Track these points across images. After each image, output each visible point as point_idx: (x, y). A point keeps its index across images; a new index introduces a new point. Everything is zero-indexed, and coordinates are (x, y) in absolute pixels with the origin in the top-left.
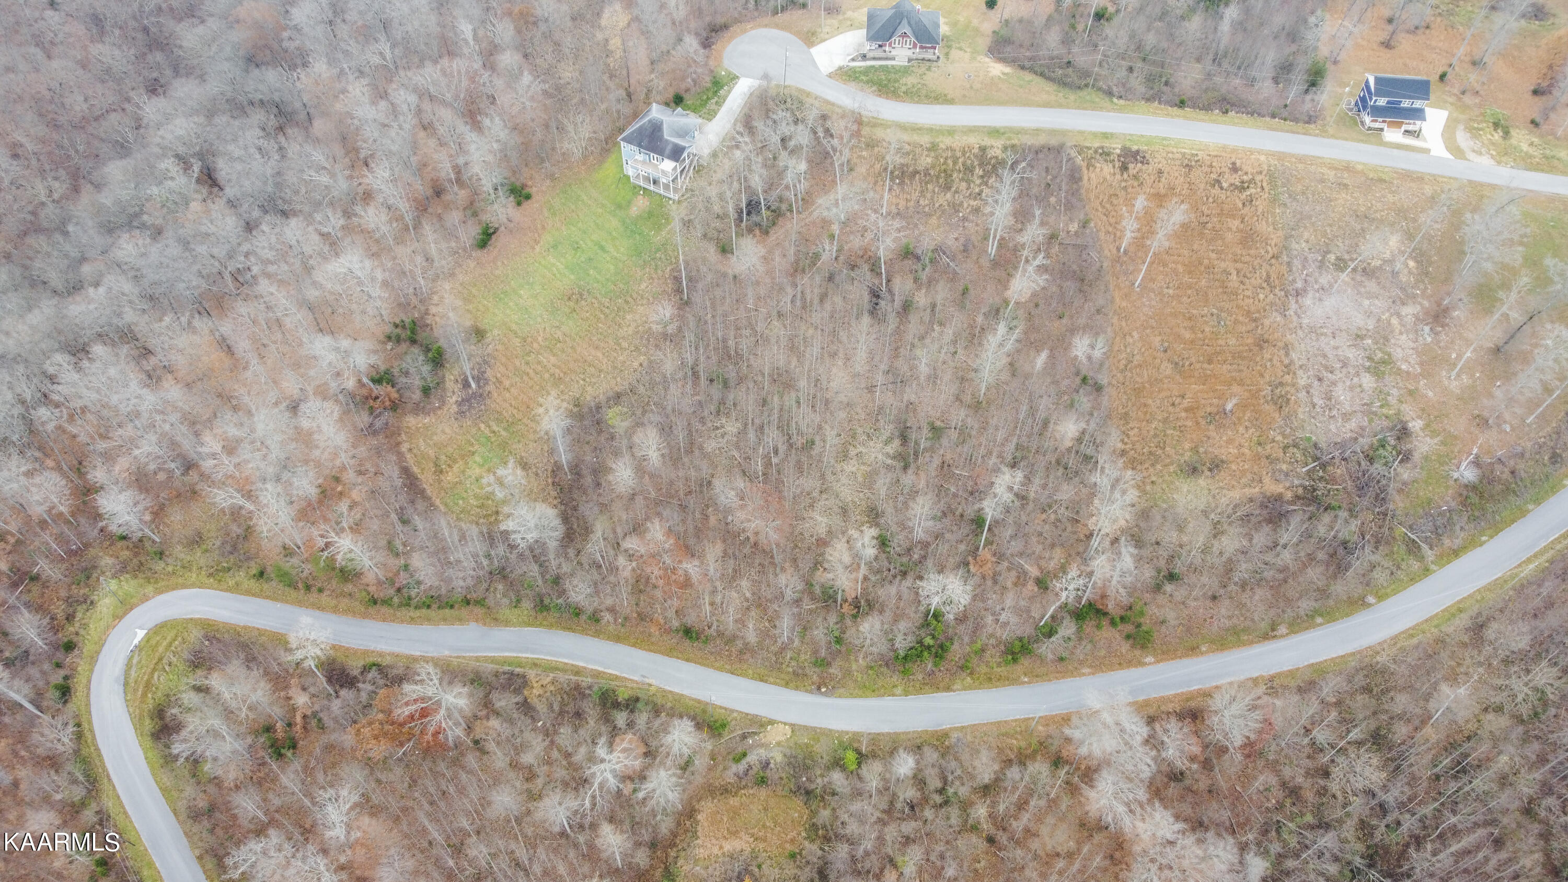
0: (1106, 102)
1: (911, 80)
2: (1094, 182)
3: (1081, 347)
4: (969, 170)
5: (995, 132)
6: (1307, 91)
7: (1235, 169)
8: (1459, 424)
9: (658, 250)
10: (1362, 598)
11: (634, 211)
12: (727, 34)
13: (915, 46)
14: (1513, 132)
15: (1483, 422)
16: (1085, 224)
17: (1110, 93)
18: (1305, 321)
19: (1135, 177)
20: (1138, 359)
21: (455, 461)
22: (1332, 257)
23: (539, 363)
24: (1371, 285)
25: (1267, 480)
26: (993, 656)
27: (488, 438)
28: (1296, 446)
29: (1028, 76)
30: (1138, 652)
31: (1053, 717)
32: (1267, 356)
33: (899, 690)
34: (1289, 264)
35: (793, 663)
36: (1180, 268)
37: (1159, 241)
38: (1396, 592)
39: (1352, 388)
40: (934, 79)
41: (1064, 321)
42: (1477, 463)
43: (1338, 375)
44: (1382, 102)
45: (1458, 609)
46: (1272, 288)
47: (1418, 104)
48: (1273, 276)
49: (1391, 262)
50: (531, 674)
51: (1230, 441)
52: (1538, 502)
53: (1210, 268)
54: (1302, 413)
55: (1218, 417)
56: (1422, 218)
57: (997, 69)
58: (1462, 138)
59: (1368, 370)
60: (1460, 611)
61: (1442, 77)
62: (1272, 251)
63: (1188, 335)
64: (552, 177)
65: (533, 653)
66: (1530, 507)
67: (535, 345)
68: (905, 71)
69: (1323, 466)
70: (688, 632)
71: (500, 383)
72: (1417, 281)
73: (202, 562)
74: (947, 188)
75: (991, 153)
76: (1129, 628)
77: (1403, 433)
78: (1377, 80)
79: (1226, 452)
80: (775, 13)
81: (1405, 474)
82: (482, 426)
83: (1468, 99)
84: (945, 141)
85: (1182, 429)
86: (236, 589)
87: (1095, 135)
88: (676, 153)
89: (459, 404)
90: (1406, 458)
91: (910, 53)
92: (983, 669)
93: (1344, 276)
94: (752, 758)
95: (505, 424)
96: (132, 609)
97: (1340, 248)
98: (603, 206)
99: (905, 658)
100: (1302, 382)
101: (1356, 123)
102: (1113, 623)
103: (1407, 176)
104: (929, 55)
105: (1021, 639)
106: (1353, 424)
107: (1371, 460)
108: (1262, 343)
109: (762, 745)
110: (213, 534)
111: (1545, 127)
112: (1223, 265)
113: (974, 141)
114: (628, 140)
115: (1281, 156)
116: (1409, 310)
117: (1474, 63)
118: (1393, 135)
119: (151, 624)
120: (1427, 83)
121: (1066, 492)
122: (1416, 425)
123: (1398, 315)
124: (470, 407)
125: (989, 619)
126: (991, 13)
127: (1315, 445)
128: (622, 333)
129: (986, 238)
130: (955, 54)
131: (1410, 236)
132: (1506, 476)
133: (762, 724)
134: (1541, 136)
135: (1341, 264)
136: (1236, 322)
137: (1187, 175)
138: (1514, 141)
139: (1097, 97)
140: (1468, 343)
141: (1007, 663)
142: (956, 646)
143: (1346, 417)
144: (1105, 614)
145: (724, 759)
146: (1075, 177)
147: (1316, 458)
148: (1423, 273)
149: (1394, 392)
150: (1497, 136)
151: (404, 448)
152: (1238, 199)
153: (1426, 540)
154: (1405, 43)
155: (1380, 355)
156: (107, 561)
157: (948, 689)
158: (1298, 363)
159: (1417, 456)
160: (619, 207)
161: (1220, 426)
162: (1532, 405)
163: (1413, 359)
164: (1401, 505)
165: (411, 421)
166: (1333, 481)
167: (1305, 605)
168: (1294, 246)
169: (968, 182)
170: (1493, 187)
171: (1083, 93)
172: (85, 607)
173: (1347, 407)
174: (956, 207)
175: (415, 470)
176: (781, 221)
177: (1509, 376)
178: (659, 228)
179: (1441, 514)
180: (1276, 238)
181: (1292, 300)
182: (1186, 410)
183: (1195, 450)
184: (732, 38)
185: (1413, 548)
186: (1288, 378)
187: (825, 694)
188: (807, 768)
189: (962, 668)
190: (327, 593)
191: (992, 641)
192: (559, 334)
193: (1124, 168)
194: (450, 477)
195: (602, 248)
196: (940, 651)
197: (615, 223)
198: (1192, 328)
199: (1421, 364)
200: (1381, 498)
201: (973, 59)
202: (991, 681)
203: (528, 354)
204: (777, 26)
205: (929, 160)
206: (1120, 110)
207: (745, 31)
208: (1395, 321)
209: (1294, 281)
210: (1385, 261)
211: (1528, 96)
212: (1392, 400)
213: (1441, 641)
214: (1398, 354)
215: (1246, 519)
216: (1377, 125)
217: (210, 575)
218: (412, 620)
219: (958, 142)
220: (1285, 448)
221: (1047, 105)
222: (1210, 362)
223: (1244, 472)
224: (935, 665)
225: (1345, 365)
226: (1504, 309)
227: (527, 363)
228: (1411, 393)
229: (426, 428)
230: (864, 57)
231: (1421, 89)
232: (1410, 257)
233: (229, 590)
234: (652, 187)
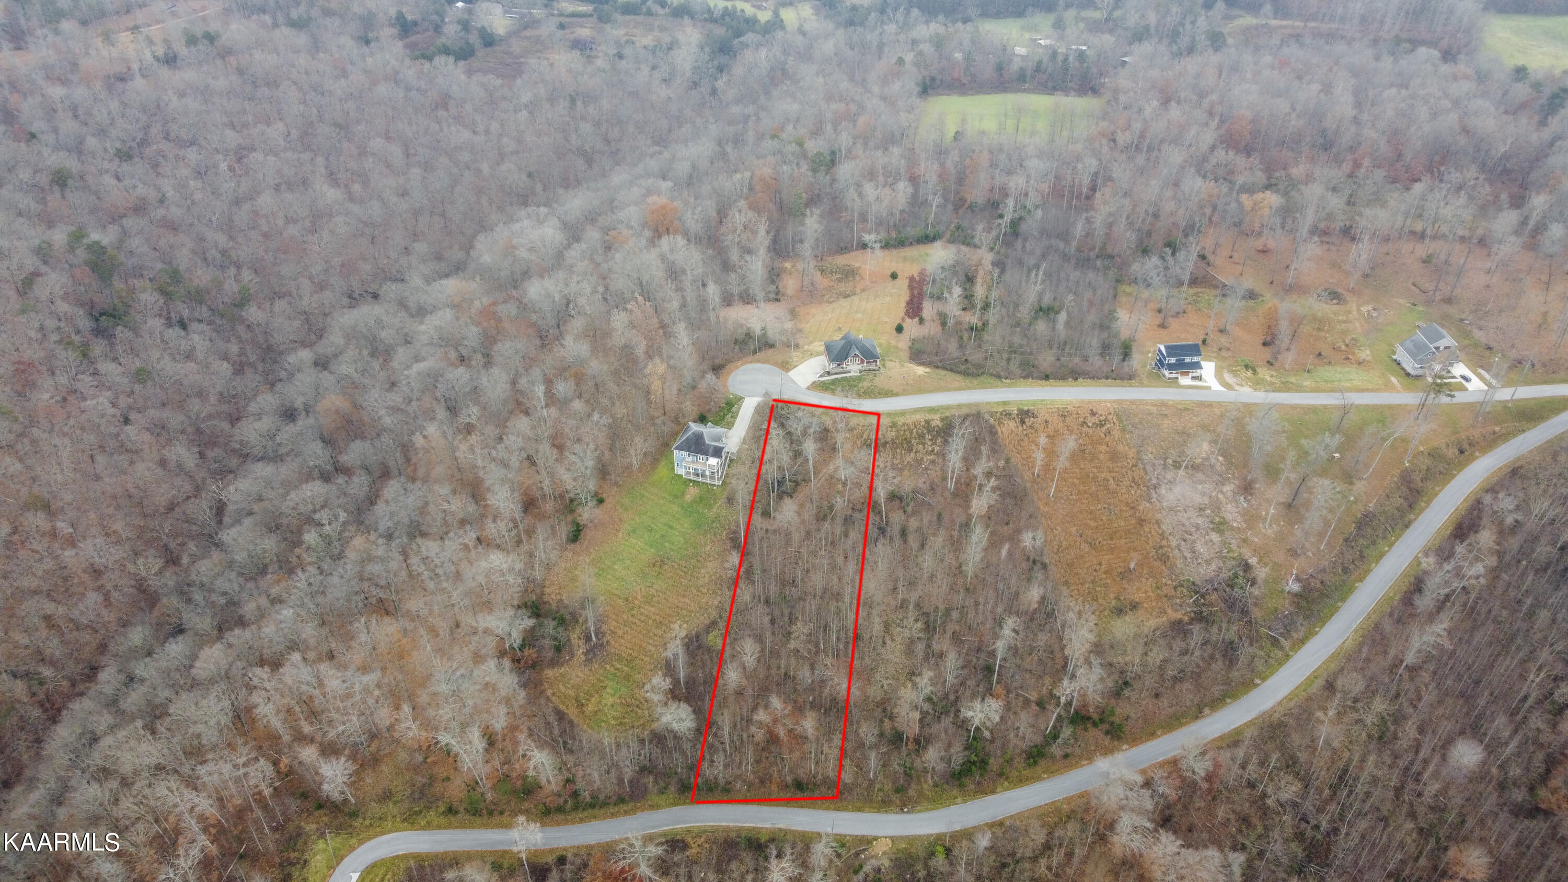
0: (998, 383)
1: (865, 384)
2: (1006, 433)
3: (1027, 539)
4: (921, 436)
5: (932, 410)
6: (1124, 360)
7: (1093, 414)
8: (1280, 557)
9: (713, 522)
10: (1252, 681)
11: (688, 498)
12: (725, 371)
13: (862, 362)
14: (1259, 370)
15: (1293, 553)
16: (1007, 461)
17: (999, 377)
18: (1165, 504)
19: (1031, 427)
20: (1064, 544)
21: (592, 696)
22: (1170, 461)
23: (642, 614)
24: (1200, 476)
25: (1169, 611)
26: (1019, 762)
27: (614, 675)
28: (1181, 586)
29: (943, 372)
30: (1116, 743)
31: (1072, 797)
32: (1147, 530)
33: (959, 800)
34: (1144, 469)
35: (880, 794)
36: (1076, 481)
37: (1062, 463)
38: (1272, 674)
39: (1206, 543)
40: (881, 381)
41: (1011, 525)
42: (1298, 579)
43: (1195, 536)
44: (1173, 360)
45: (1315, 676)
46: (1138, 486)
47: (1195, 359)
48: (1137, 478)
49: (1207, 459)
50: (689, 840)
51: (1138, 589)
52: (1343, 599)
53: (1095, 478)
54: (1179, 563)
55: (1126, 575)
56: (1219, 429)
57: (921, 370)
58: (1228, 377)
59: (1213, 529)
60: (1316, 677)
61: (1204, 342)
62: (1131, 462)
63: (1093, 524)
64: (616, 484)
65: (685, 823)
66: (1340, 604)
67: (637, 602)
68: (859, 379)
69: (1203, 596)
70: (799, 785)
71: (615, 633)
72: (1227, 469)
73: (395, 811)
74: (910, 450)
75: (933, 424)
76: (1106, 727)
77: (1247, 567)
78: (1166, 347)
79: (1138, 597)
80: (755, 352)
81: (1256, 591)
82: (608, 667)
83: (1224, 354)
84: (901, 421)
85: (1106, 586)
86: (429, 826)
87: (998, 403)
88: (717, 452)
89: (585, 654)
90: (1253, 582)
91: (860, 367)
92: (1014, 773)
93: (1181, 472)
94: (867, 868)
95: (625, 662)
96: (342, 859)
97: (1173, 454)
98: (663, 498)
99: (959, 774)
100: (1174, 544)
101: (1159, 376)
102: (1095, 724)
103: (1201, 404)
104: (873, 367)
105: (1036, 746)
106: (1213, 566)
107: (1232, 587)
108: (1141, 522)
109: (873, 857)
110: (399, 788)
111: (1277, 365)
112: (1103, 475)
113: (920, 417)
114: (679, 448)
115: (1120, 402)
116: (1228, 488)
117: (1221, 331)
118: (1185, 381)
119: (362, 867)
120: (1197, 345)
121: (1043, 638)
122: (1253, 561)
123: (1222, 493)
124: (595, 655)
125: (1012, 735)
126: (901, 335)
127: (1194, 583)
128: (700, 583)
129: (944, 479)
130: (889, 364)
131: (1215, 442)
132: (1318, 585)
133: (867, 841)
134: (1276, 370)
135: (1177, 465)
136: (1121, 510)
137: (1064, 421)
138: (1260, 376)
139: (992, 380)
140: (1269, 501)
141: (1029, 766)
142: (992, 761)
143: (1208, 562)
144: (1089, 718)
145: (846, 873)
146: (993, 432)
147: (1196, 593)
148: (1230, 464)
149: (1233, 541)
150: (1249, 373)
151: (549, 692)
152: (1101, 432)
153: (1281, 634)
154: (1174, 324)
155: (1218, 519)
156: (310, 827)
157: (993, 792)
158: (1168, 532)
159: (1259, 580)
160: (676, 496)
161: (1130, 580)
162: (1321, 535)
163: (1239, 519)
164: (1259, 615)
165: (549, 673)
166: (1211, 604)
167: (1216, 690)
168: (1145, 457)
169: (923, 444)
170: (1256, 404)
171: (982, 378)
172: (298, 866)
173: (1207, 556)
174: (919, 462)
175: (562, 708)
176: (799, 488)
177: (1300, 519)
178: (710, 507)
179: (1285, 616)
180: (1132, 453)
181: (1153, 492)
182: (1105, 573)
183: (1117, 598)
184: (729, 374)
185: (1275, 642)
186: (1164, 543)
187: (908, 812)
188: (910, 866)
189: (1001, 775)
190: (507, 813)
191: (1017, 751)
192: (653, 591)
193: (1023, 422)
194: (590, 708)
195: (671, 527)
196: (983, 763)
197: (675, 508)
198: (1095, 519)
199: (1245, 521)
200: (1245, 612)
201: (902, 366)
202: (1022, 781)
203: (633, 609)
204: (758, 361)
205: (893, 434)
206: (1009, 386)
207: (737, 368)
208: (1220, 496)
209: (1150, 480)
210: (1204, 459)
211: (1260, 347)
212: (1234, 547)
213: (1309, 699)
214: (1229, 517)
215: (1165, 636)
216: (1173, 376)
217: (405, 820)
218: (582, 820)
219: (910, 419)
220: (1175, 588)
221: (959, 389)
222: (1112, 539)
223: (1153, 608)
224: (981, 775)
225: (1198, 528)
226: (1286, 473)
227: (633, 616)
228: (1245, 541)
229: (562, 675)
230: (829, 373)
231: (1194, 350)
232: (1219, 454)
233: (422, 828)
234: (700, 479)
